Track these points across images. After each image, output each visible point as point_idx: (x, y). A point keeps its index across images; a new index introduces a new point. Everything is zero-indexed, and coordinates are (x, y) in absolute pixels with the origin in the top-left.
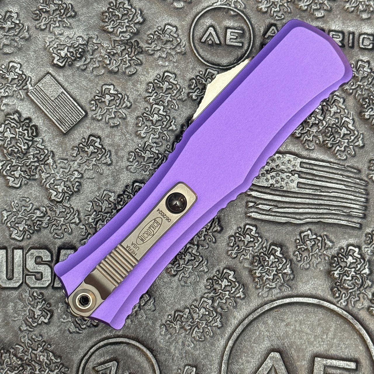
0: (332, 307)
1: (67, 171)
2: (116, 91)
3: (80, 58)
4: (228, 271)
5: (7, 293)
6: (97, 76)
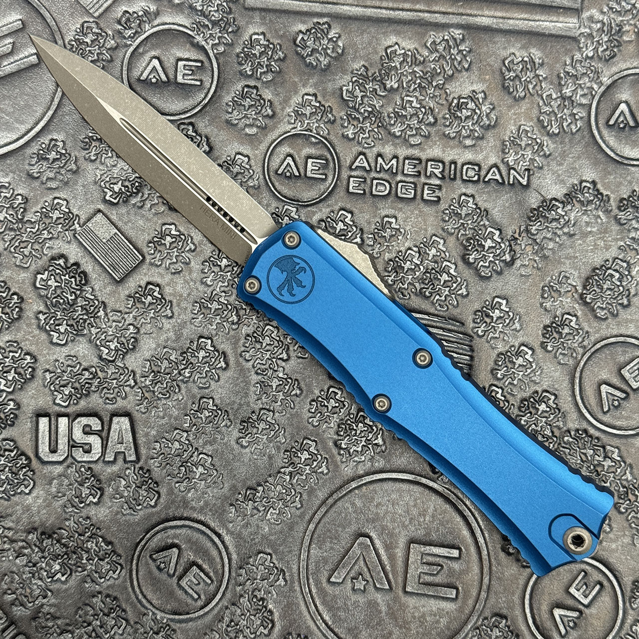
0: (431, 484)
1: (120, 325)
2: (179, 231)
3: (137, 193)
4: (310, 442)
5: (50, 468)
6: (156, 214)
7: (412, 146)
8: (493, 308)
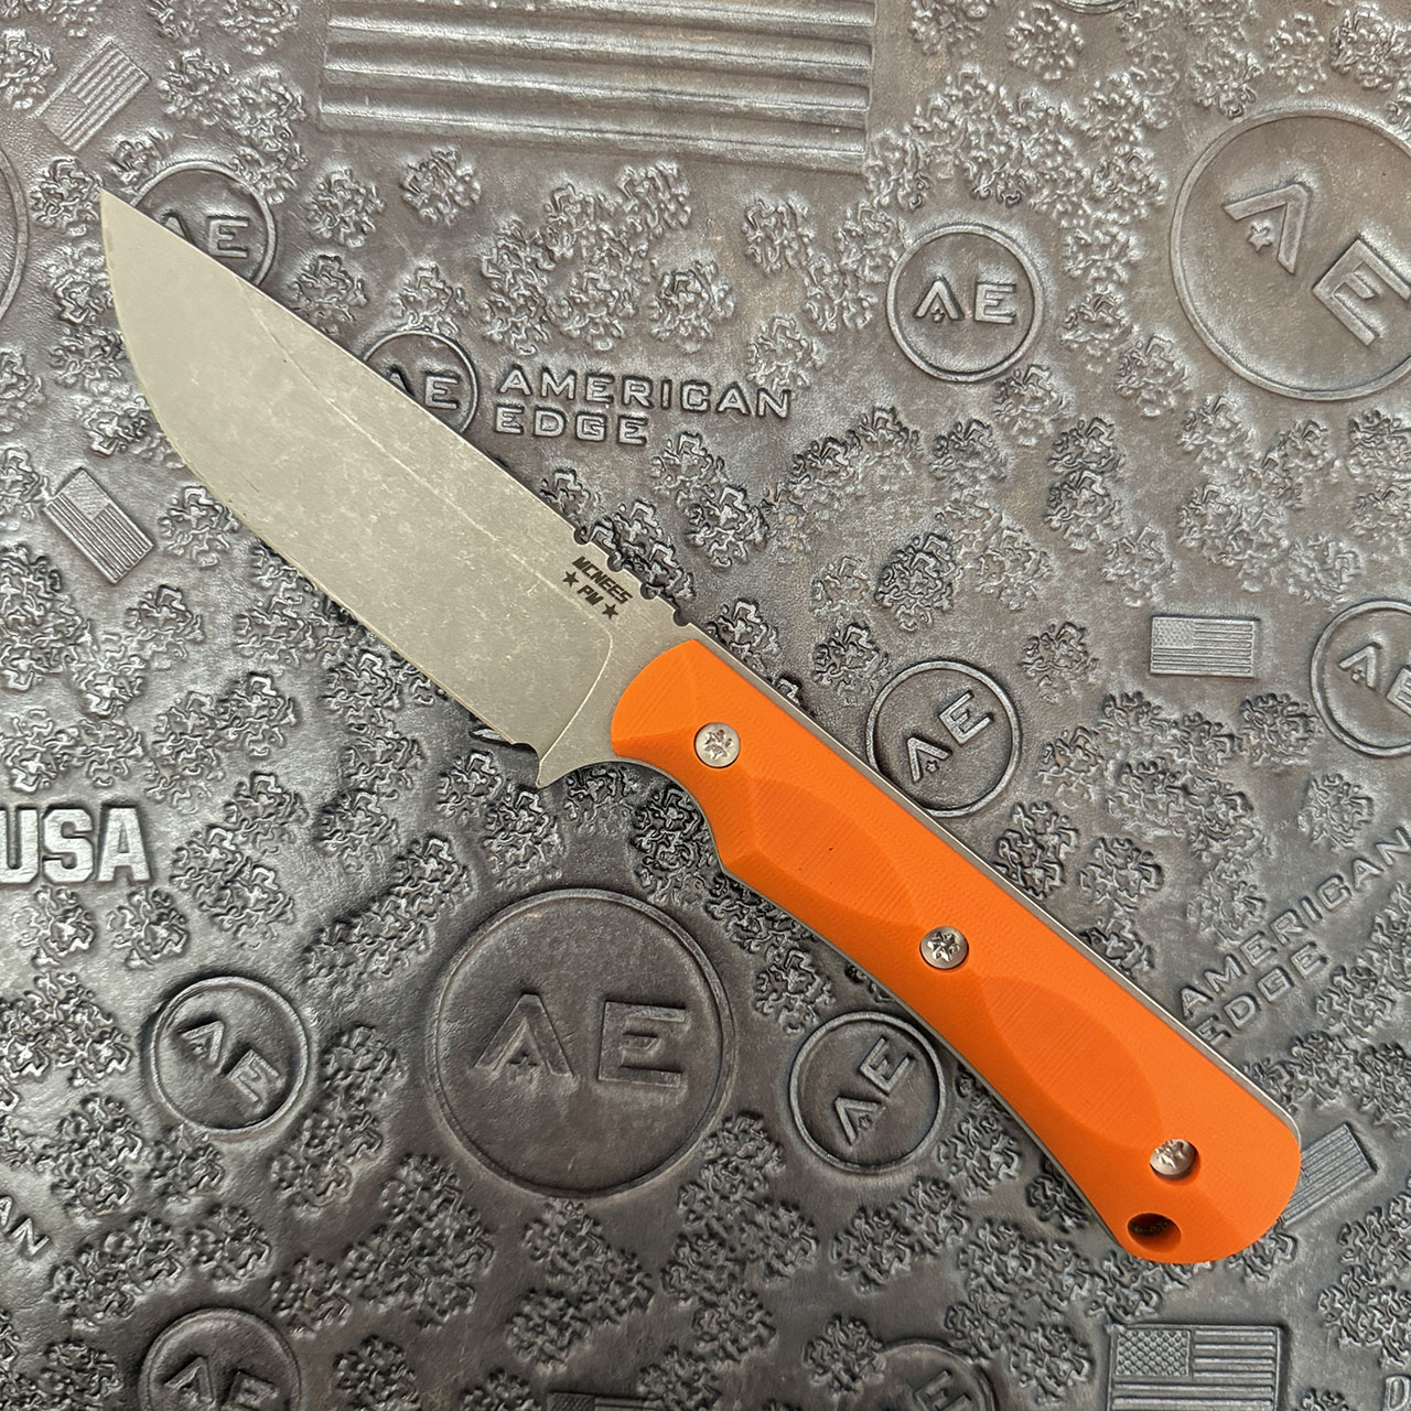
0: (638, 905)
2: (210, 498)
3: (142, 438)
4: (439, 843)
5: (8, 894)
7: (599, 354)
8: (733, 617)
